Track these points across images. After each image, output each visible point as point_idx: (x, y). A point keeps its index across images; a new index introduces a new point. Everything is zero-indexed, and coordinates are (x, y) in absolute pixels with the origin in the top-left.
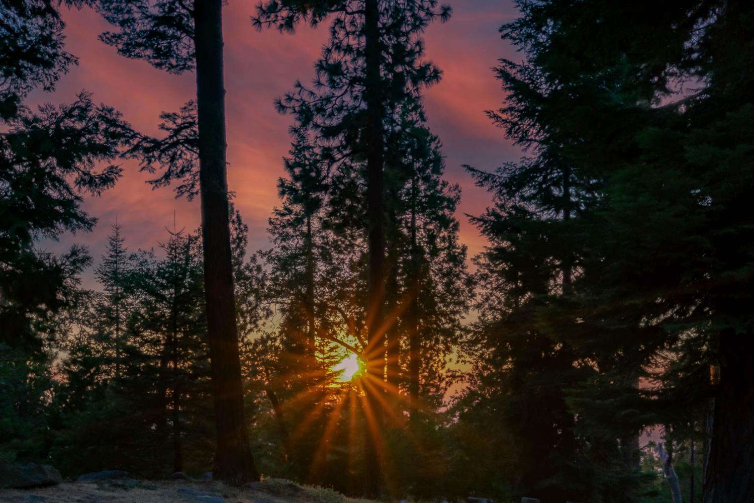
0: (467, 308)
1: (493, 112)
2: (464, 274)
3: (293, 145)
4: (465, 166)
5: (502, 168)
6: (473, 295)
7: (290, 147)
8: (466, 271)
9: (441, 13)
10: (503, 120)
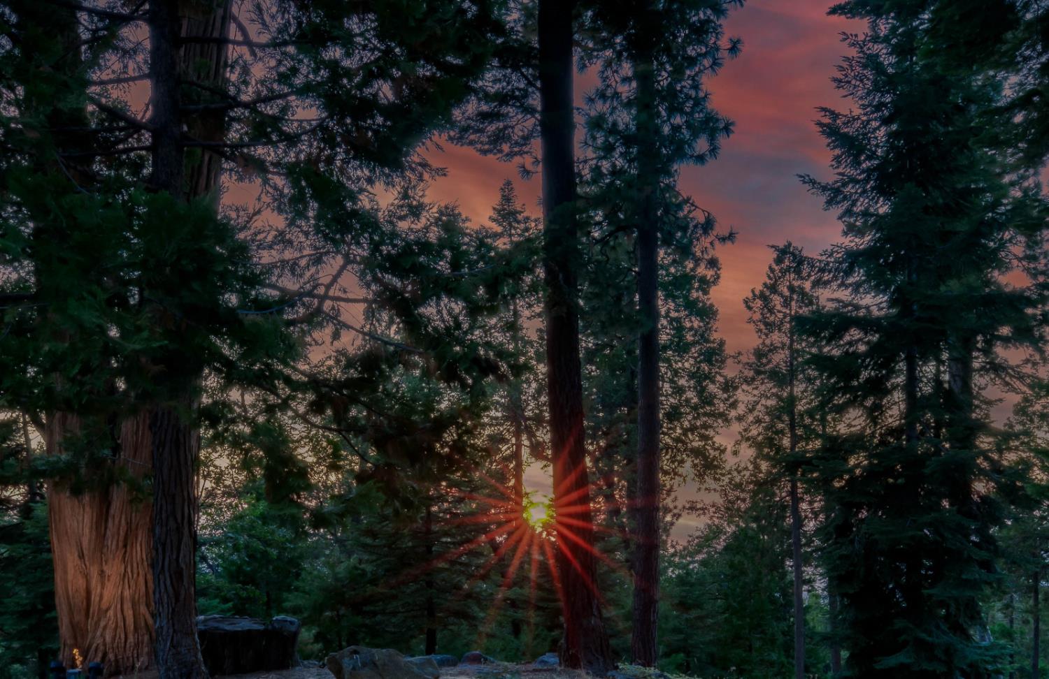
0: (727, 421)
1: (808, 176)
2: (721, 376)
3: (494, 209)
4: (773, 247)
5: (829, 250)
6: (734, 405)
7: (491, 213)
8: (725, 372)
9: (729, 46)
10: (823, 187)
